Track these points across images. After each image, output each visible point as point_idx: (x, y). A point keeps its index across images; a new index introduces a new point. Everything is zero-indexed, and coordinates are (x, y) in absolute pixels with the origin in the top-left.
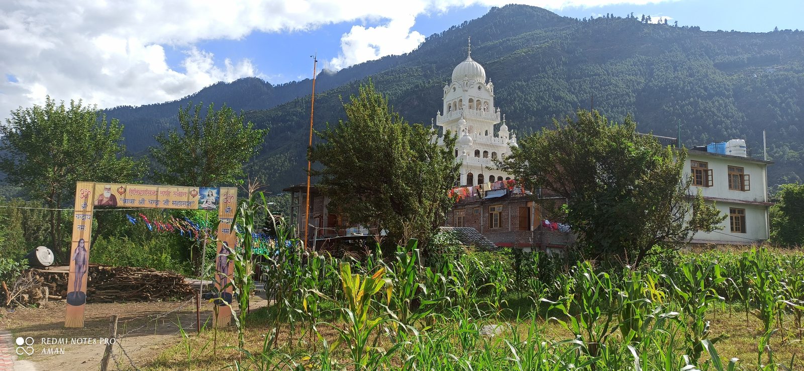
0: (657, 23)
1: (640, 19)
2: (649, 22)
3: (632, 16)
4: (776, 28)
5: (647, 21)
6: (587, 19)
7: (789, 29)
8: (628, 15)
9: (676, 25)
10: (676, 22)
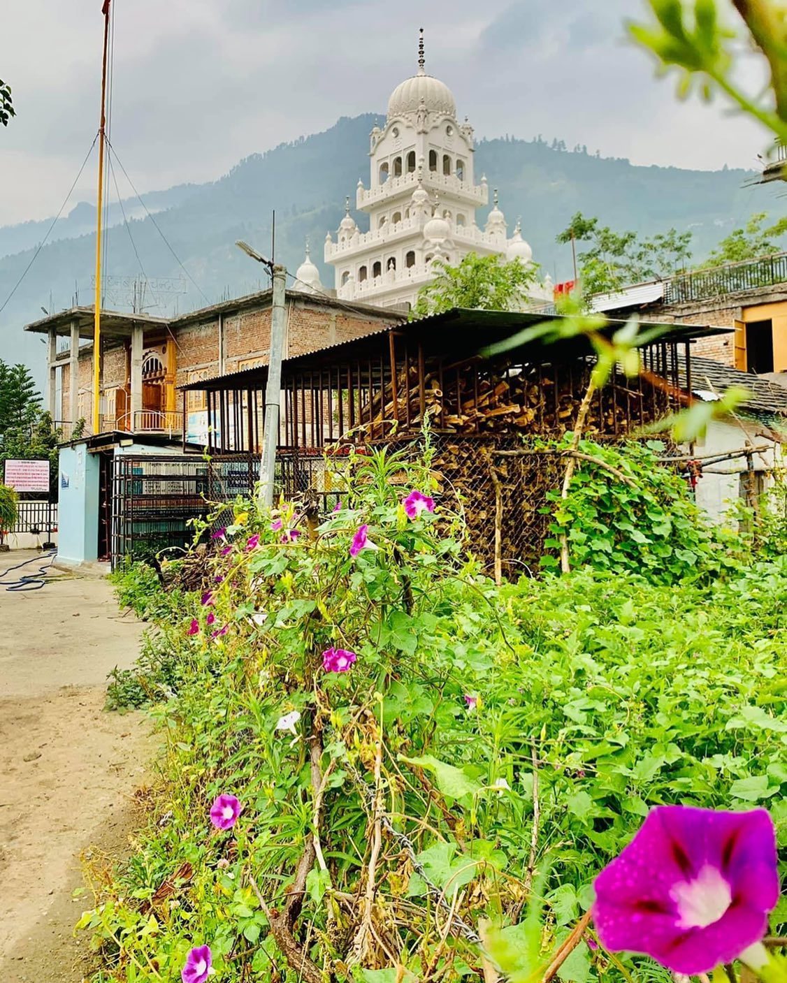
0: (572, 151)
1: (550, 144)
2: (562, 150)
3: (540, 140)
4: (726, 166)
5: (559, 148)
6: (478, 141)
7: (740, 167)
8: (535, 138)
9: (598, 156)
10: (598, 152)
